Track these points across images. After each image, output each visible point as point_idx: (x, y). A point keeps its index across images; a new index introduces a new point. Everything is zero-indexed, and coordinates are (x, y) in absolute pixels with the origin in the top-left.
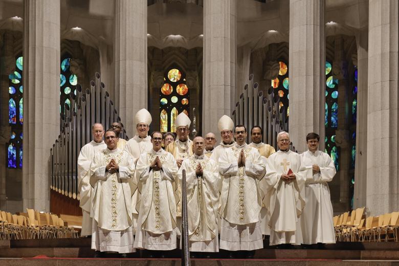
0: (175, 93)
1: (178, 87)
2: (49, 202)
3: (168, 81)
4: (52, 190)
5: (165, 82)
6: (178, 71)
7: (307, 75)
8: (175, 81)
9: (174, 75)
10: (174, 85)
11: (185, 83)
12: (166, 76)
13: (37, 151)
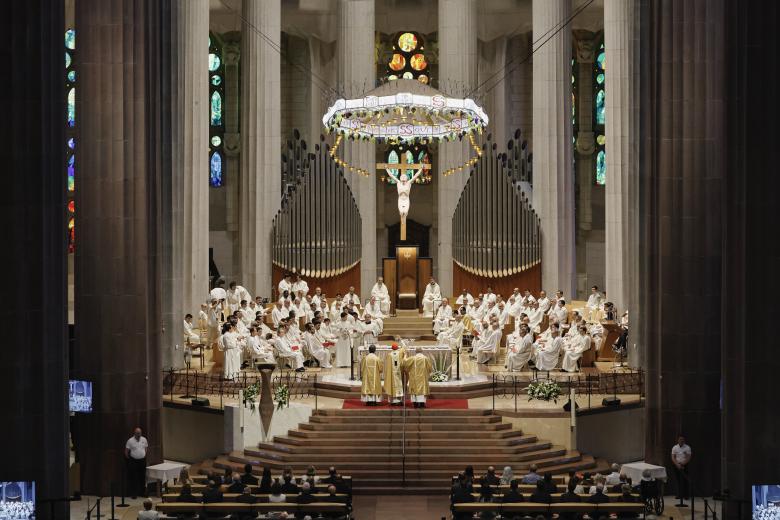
0: (408, 68)
1: (413, 59)
2: (270, 277)
3: (399, 51)
4: (274, 265)
5: (396, 52)
6: (412, 36)
7: (550, 136)
8: (409, 50)
9: (407, 41)
10: (408, 56)
11: (422, 52)
12: (396, 42)
13: (258, 223)
